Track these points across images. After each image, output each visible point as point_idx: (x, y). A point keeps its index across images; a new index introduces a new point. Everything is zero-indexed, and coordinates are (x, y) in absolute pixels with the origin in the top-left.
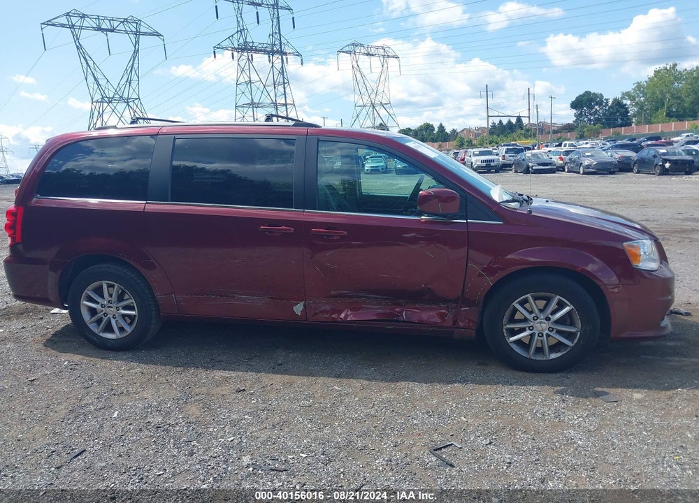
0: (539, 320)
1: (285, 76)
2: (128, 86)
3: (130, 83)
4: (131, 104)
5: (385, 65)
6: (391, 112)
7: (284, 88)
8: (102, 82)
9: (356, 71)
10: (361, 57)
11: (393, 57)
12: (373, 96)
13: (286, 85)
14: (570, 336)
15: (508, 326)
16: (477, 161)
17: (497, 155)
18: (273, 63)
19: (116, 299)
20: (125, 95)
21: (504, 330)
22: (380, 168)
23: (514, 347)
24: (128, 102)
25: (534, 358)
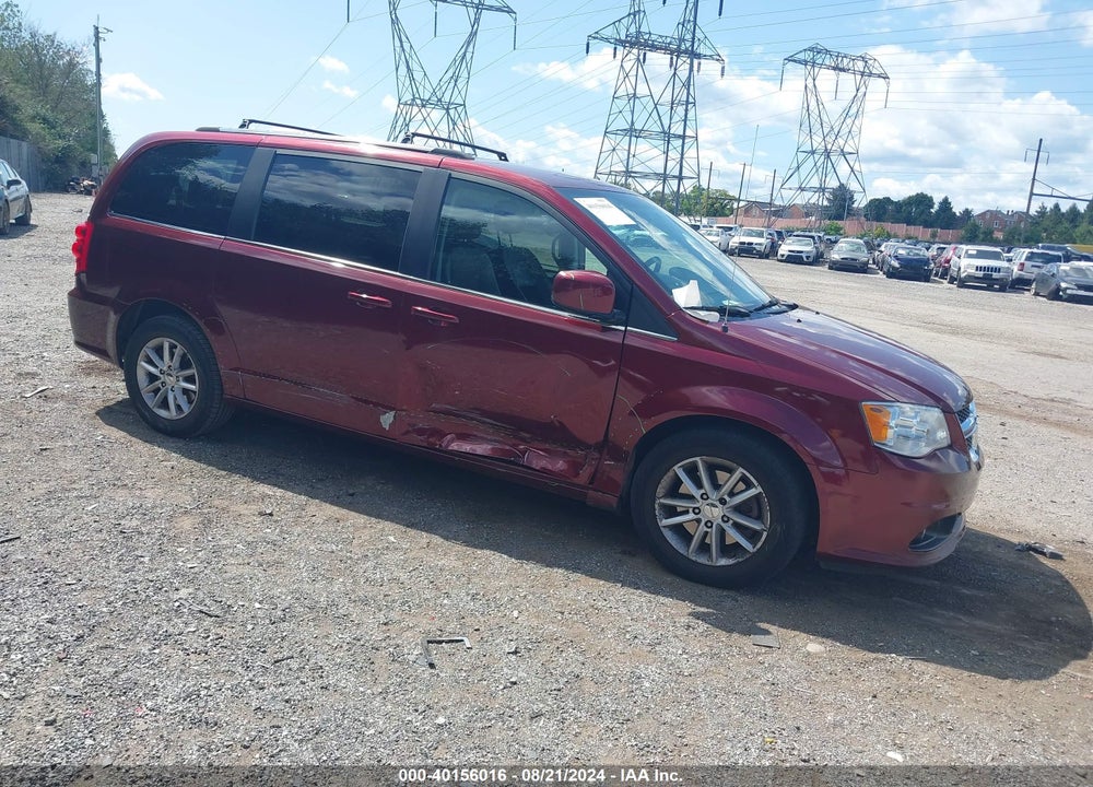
0: (709, 501)
1: (692, 92)
2: (452, 84)
3: (456, 81)
4: (451, 112)
5: (862, 89)
6: (856, 168)
7: (686, 110)
8: (418, 76)
9: (809, 95)
10: (824, 71)
11: (879, 76)
12: (830, 140)
13: (690, 106)
14: (752, 536)
15: (662, 501)
16: (969, 266)
17: (1010, 260)
18: (675, 69)
19: (177, 365)
20: (446, 98)
21: (656, 506)
22: (804, 255)
23: (668, 535)
24: (448, 109)
25: (694, 559)
